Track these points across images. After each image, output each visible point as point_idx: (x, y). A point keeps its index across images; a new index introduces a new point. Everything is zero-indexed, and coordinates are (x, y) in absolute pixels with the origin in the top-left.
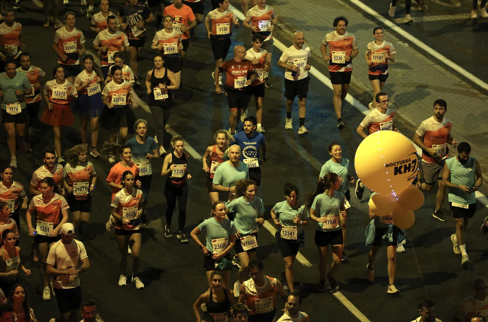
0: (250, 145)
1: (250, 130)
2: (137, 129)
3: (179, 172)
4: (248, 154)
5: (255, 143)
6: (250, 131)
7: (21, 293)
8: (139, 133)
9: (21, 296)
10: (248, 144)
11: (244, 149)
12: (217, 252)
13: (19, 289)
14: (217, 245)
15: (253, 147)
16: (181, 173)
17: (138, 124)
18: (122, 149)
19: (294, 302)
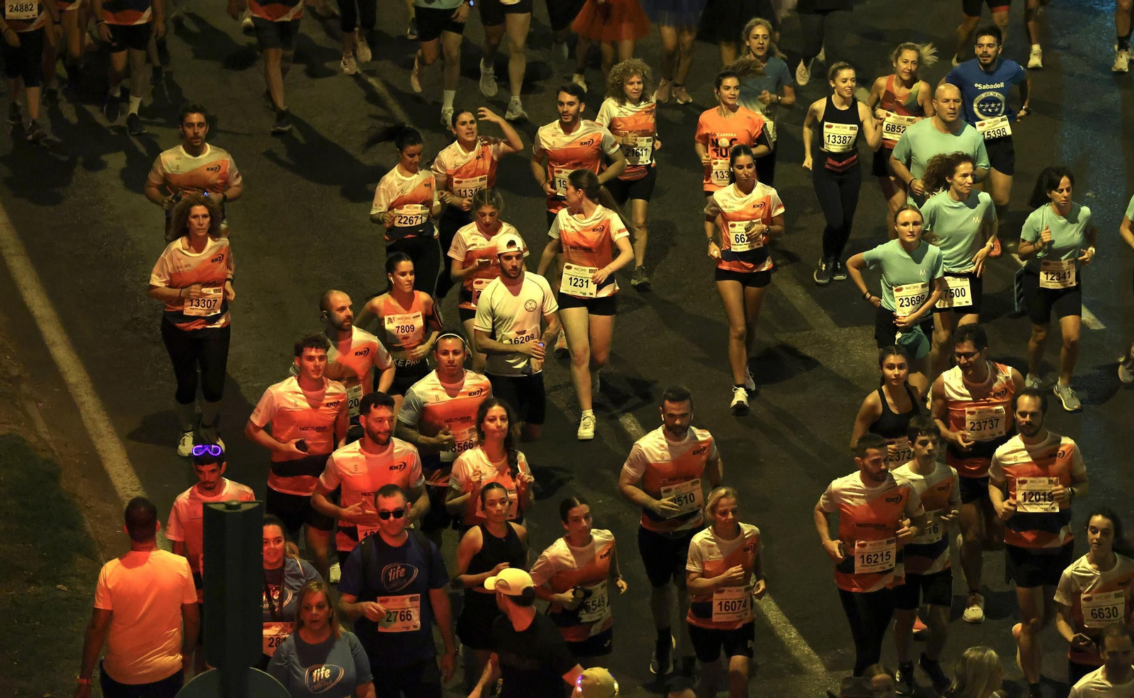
0: (990, 90)
1: (993, 55)
2: (748, 39)
3: (837, 139)
4: (984, 110)
5: (1002, 85)
6: (992, 57)
7: (499, 420)
8: (753, 48)
9: (498, 427)
10: (984, 87)
11: (976, 99)
12: (904, 313)
13: (496, 411)
14: (904, 298)
15: (997, 95)
16: (841, 144)
17: (751, 28)
18: (721, 78)
19: (1031, 409)
